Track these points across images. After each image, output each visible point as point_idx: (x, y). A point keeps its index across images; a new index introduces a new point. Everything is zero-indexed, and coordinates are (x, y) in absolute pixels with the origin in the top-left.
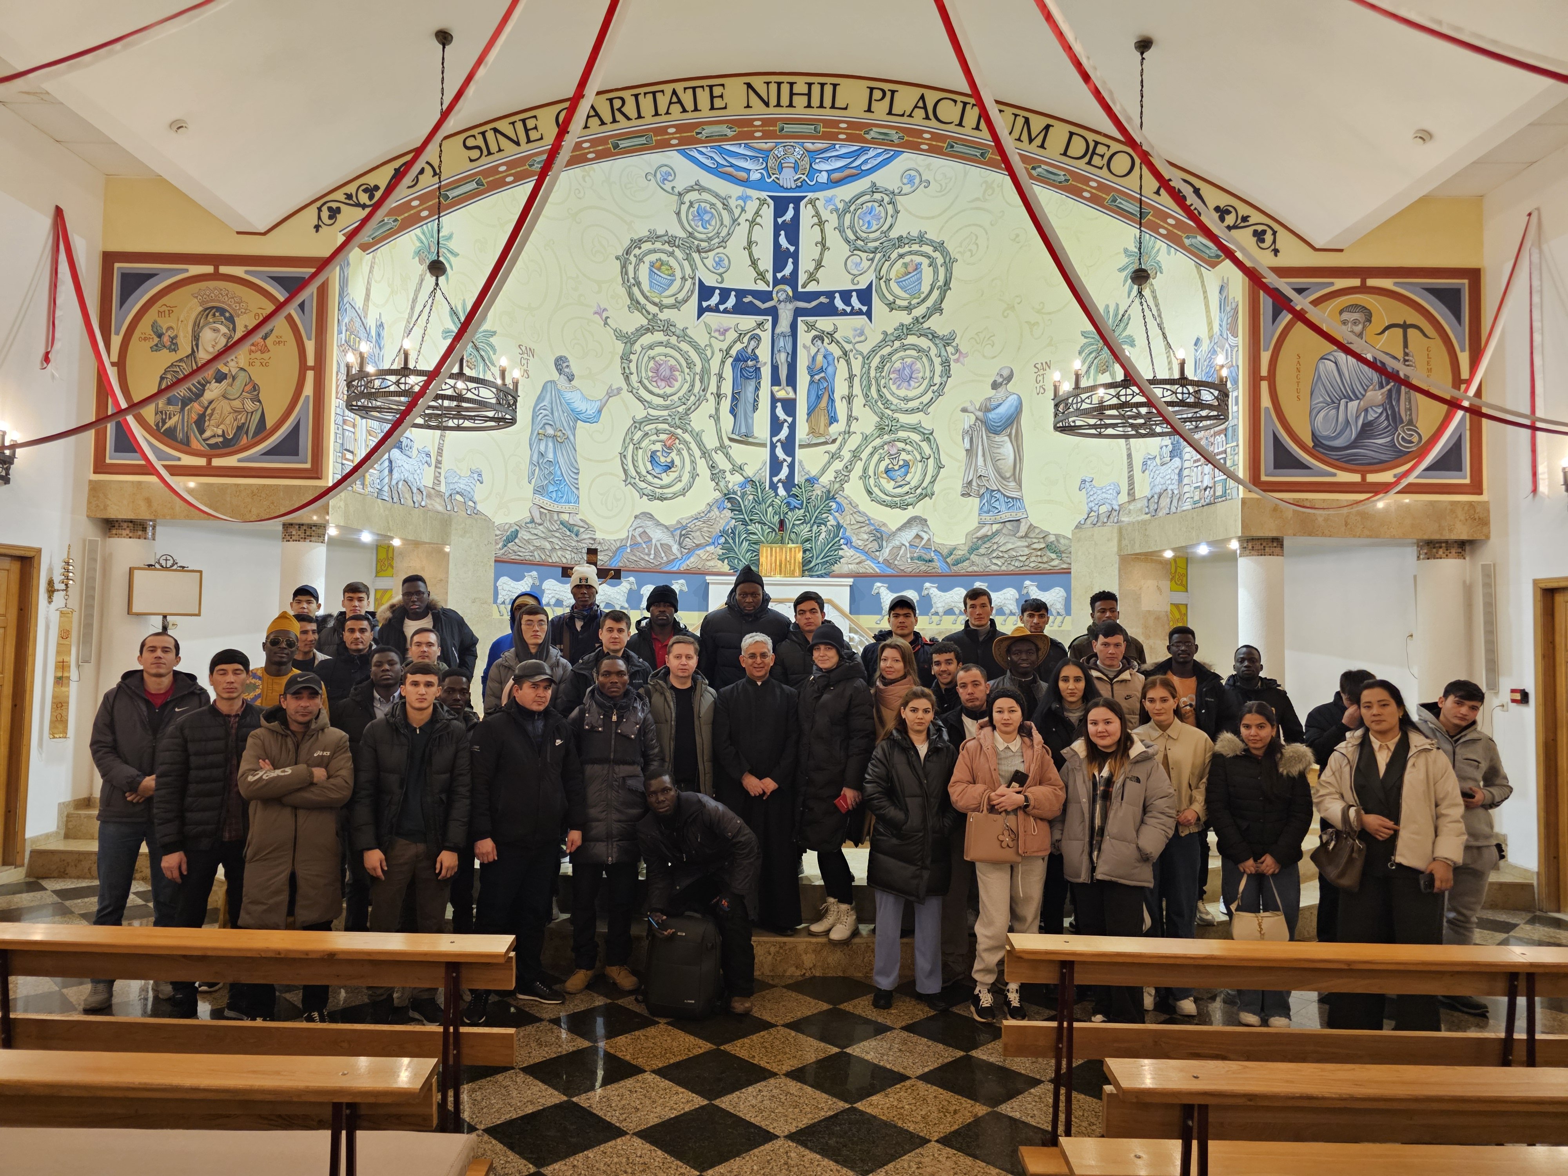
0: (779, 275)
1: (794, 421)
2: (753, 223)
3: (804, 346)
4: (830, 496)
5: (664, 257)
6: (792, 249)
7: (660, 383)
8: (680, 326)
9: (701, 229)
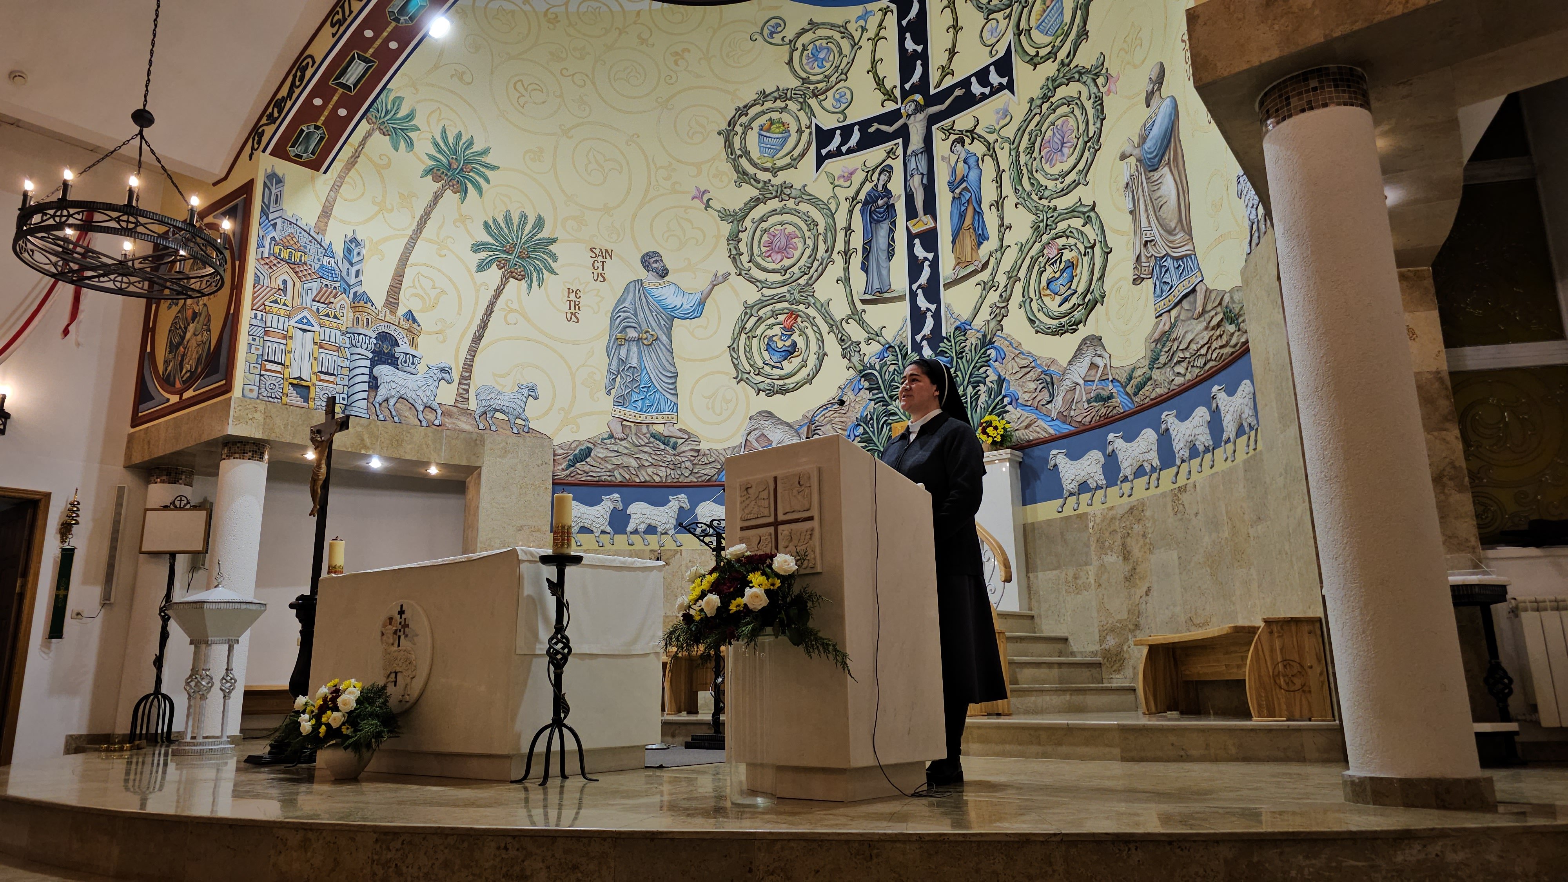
0: (907, 86)
1: (936, 257)
2: (877, 39)
3: (943, 158)
4: (986, 342)
5: (775, 116)
6: (919, 48)
7: (774, 256)
8: (798, 185)
9: (817, 70)
